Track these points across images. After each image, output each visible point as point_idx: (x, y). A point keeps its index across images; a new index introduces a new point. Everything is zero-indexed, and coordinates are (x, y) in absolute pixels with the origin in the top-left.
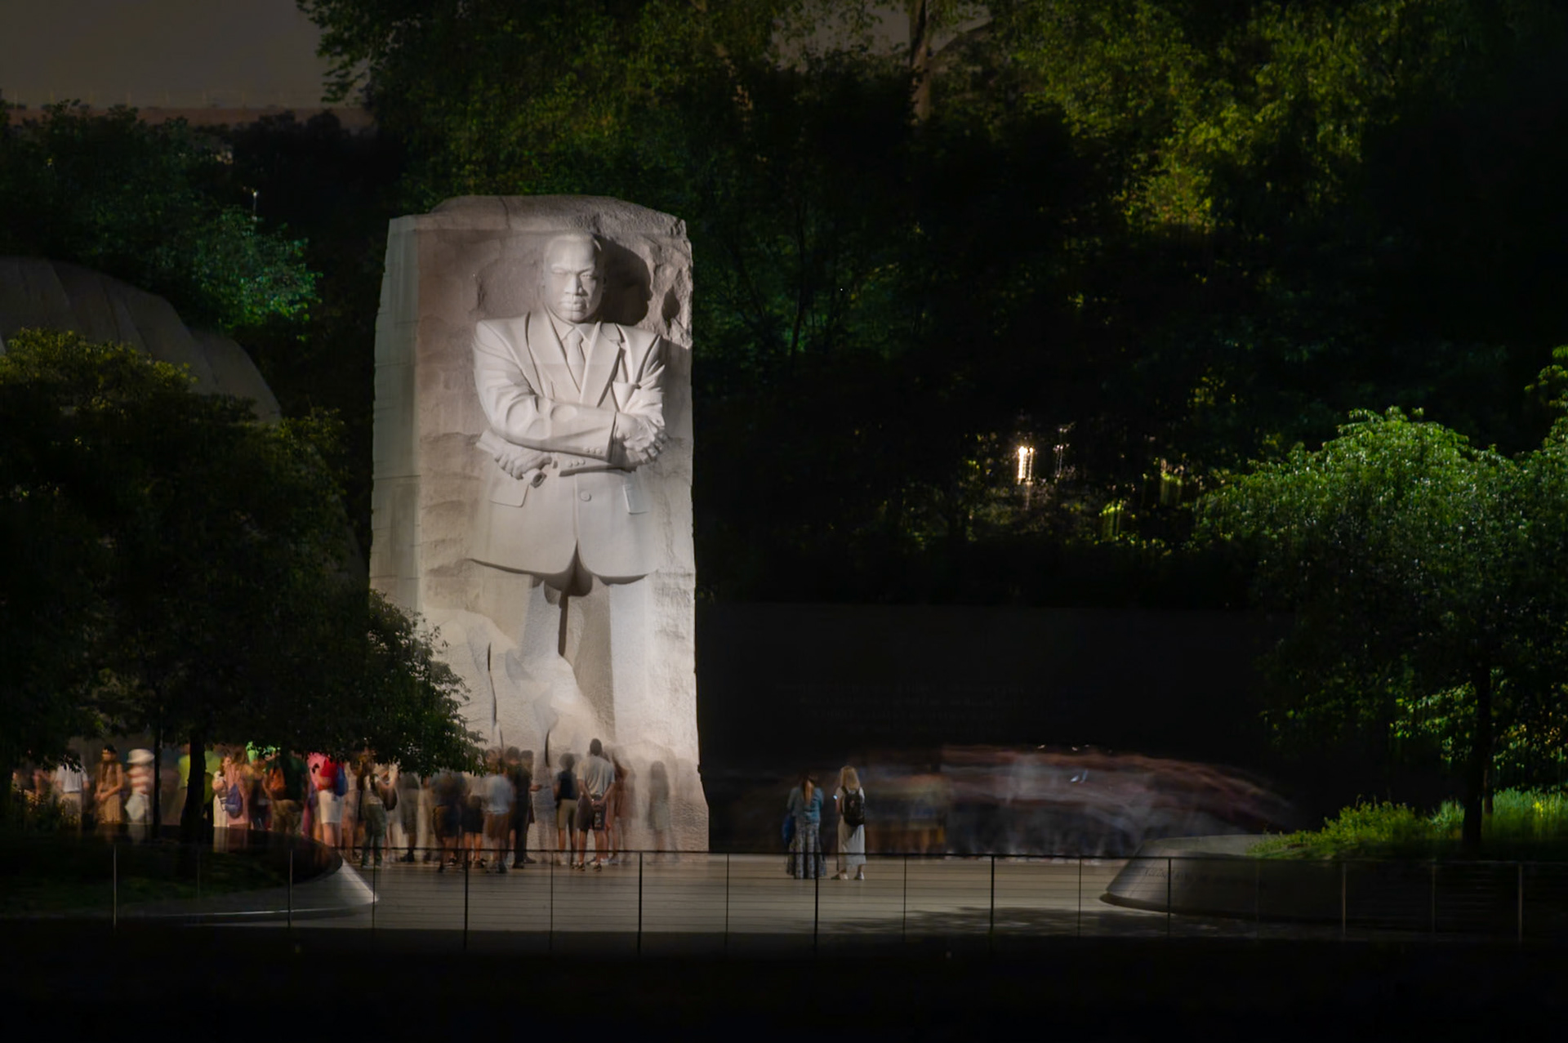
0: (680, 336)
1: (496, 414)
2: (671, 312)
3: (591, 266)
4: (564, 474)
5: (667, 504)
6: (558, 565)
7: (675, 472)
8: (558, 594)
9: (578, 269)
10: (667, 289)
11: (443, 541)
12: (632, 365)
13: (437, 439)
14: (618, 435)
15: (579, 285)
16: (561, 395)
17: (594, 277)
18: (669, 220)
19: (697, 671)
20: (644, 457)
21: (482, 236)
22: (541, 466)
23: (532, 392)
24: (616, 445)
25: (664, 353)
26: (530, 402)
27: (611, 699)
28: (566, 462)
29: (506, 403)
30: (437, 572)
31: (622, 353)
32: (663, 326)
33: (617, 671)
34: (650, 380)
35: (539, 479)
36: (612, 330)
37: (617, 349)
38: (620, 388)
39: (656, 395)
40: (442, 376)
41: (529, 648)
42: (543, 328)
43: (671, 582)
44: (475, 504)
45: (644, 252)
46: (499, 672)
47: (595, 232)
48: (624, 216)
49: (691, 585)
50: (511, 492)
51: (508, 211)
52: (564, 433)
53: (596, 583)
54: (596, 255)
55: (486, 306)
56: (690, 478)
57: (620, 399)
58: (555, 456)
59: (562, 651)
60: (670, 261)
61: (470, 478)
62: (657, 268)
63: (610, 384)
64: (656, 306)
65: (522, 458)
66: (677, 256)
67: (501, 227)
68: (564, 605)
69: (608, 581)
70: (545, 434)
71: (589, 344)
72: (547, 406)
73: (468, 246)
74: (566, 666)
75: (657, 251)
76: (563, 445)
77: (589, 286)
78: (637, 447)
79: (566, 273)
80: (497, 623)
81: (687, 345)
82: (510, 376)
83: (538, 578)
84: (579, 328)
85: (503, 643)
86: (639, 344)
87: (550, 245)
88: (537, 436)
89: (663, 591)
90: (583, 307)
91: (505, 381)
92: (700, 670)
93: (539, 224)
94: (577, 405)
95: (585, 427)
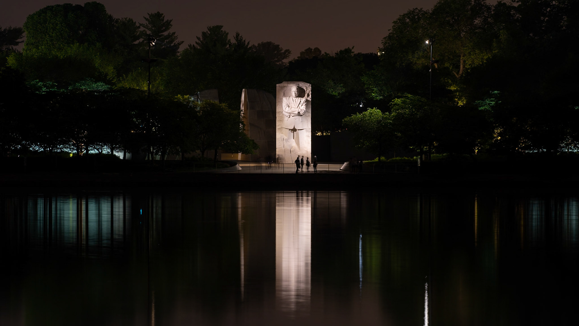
0: (309, 99)
1: (284, 109)
2: (308, 95)
3: (296, 90)
4: (293, 116)
5: (307, 120)
6: (292, 128)
7: (308, 116)
8: (293, 131)
9: (295, 91)
10: (308, 93)
11: (279, 125)
12: (302, 102)
13: (279, 112)
14: (299, 112)
15: (295, 93)
16: (292, 106)
17: (297, 92)
18: (309, 84)
19: (311, 141)
20: (303, 114)
21: (285, 87)
22: (290, 115)
23: (289, 106)
24: (299, 113)
25: (307, 101)
26: (288, 107)
27: (299, 144)
28: (293, 115)
29: (285, 108)
30: (278, 129)
31: (301, 101)
32: (307, 98)
33: (300, 141)
34: (304, 104)
35: (289, 117)
36: (300, 98)
37: (300, 101)
38: (300, 105)
39: (305, 106)
40: (279, 104)
41: (289, 138)
42: (291, 98)
43: (308, 130)
44: (283, 120)
45: (305, 88)
46: (284, 141)
47: (298, 86)
48: (303, 84)
49: (311, 130)
50: (286, 119)
51: (288, 83)
52: (292, 111)
53: (297, 130)
54: (297, 89)
55: (284, 95)
56: (311, 117)
57: (300, 107)
58: (291, 114)
59: (294, 139)
60: (308, 89)
61: (282, 117)
62: (306, 90)
63: (299, 105)
64: (306, 95)
65: (287, 114)
66: (309, 89)
67: (287, 85)
68: (293, 133)
69: (299, 130)
70: (290, 111)
71: (296, 100)
72: (290, 108)
73: (283, 88)
74: (294, 140)
75: (307, 88)
76: (292, 113)
77: (296, 93)
78: (301, 113)
79: (293, 91)
80: (285, 135)
81: (310, 100)
82: (286, 104)
83: (290, 130)
84: (295, 98)
85: (285, 137)
86: (303, 100)
87: (292, 88)
88: (289, 112)
89: (307, 131)
90: (296, 95)
91: (285, 105)
92: (312, 141)
93: (291, 85)
94: (294, 108)
95: (295, 111)
